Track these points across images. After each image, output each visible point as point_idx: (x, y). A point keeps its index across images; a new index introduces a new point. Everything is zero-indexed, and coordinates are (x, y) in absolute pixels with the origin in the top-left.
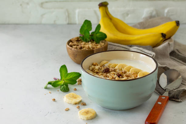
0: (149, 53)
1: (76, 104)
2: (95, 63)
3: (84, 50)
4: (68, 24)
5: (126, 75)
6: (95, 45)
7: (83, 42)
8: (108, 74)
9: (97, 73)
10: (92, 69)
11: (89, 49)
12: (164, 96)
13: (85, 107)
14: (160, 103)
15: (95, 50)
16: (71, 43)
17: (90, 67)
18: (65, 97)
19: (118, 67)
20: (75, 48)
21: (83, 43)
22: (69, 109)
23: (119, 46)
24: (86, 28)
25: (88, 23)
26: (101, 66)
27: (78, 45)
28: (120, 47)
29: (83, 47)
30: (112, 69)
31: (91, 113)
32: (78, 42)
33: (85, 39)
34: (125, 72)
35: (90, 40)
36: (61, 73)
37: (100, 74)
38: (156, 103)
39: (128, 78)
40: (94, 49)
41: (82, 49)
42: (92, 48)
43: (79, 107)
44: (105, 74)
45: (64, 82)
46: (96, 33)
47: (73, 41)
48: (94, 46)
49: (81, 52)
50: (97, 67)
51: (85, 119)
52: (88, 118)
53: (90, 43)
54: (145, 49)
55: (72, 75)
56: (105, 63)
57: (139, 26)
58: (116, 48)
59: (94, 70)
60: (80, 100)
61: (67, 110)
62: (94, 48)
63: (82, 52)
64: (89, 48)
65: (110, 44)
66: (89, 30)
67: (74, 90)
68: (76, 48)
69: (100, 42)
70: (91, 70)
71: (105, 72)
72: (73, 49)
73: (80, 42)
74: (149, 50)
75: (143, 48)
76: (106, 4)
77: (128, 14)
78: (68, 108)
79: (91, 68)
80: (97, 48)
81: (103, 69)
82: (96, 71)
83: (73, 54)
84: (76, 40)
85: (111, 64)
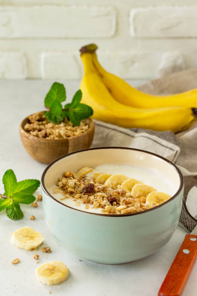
0: (169, 147)
1: (33, 249)
2: (68, 173)
3: (50, 140)
4: (28, 79)
5: (124, 201)
6: (70, 130)
7: (49, 122)
8: (92, 198)
9: (71, 193)
10: (62, 185)
11: (61, 139)
12: (194, 236)
13: (50, 255)
14: (186, 251)
15: (71, 140)
16: (27, 126)
17: (59, 181)
18: (13, 235)
19: (110, 182)
20: (34, 135)
21: (50, 125)
22: (21, 260)
23: (114, 130)
24: (55, 97)
25: (58, 88)
26: (79, 181)
27: (40, 130)
28: (116, 132)
29: (50, 134)
30: (100, 187)
31: (59, 271)
32: (40, 123)
33: (53, 117)
34: (123, 194)
35: (62, 120)
36: (5, 185)
37: (77, 196)
38: (180, 252)
39: (128, 207)
40: (68, 138)
41: (47, 138)
42: (66, 135)
43: (38, 256)
44: (86, 196)
45: (13, 200)
46: (73, 106)
47: (32, 121)
48: (69, 133)
49: (45, 143)
50: (71, 182)
51: (48, 283)
52: (52, 281)
53: (62, 124)
54: (161, 138)
55: (25, 185)
56: (88, 172)
57: (152, 87)
58: (109, 133)
59: (67, 187)
60: (40, 242)
61: (17, 262)
62: (69, 136)
63: (47, 144)
64: (60, 136)
65: (99, 125)
66: (60, 101)
67: (31, 219)
68: (37, 136)
69: (81, 123)
70: (60, 188)
71: (87, 192)
72: (31, 137)
73: (44, 122)
74: (168, 140)
75: (159, 137)
76: (92, 49)
77: (133, 63)
78: (17, 259)
79: (60, 184)
80: (74, 135)
81: (83, 186)
82: (69, 189)
83: (32, 146)
84: (38, 118)
85: (98, 175)
